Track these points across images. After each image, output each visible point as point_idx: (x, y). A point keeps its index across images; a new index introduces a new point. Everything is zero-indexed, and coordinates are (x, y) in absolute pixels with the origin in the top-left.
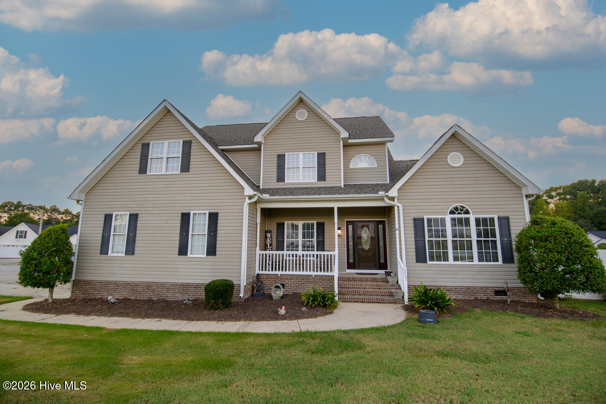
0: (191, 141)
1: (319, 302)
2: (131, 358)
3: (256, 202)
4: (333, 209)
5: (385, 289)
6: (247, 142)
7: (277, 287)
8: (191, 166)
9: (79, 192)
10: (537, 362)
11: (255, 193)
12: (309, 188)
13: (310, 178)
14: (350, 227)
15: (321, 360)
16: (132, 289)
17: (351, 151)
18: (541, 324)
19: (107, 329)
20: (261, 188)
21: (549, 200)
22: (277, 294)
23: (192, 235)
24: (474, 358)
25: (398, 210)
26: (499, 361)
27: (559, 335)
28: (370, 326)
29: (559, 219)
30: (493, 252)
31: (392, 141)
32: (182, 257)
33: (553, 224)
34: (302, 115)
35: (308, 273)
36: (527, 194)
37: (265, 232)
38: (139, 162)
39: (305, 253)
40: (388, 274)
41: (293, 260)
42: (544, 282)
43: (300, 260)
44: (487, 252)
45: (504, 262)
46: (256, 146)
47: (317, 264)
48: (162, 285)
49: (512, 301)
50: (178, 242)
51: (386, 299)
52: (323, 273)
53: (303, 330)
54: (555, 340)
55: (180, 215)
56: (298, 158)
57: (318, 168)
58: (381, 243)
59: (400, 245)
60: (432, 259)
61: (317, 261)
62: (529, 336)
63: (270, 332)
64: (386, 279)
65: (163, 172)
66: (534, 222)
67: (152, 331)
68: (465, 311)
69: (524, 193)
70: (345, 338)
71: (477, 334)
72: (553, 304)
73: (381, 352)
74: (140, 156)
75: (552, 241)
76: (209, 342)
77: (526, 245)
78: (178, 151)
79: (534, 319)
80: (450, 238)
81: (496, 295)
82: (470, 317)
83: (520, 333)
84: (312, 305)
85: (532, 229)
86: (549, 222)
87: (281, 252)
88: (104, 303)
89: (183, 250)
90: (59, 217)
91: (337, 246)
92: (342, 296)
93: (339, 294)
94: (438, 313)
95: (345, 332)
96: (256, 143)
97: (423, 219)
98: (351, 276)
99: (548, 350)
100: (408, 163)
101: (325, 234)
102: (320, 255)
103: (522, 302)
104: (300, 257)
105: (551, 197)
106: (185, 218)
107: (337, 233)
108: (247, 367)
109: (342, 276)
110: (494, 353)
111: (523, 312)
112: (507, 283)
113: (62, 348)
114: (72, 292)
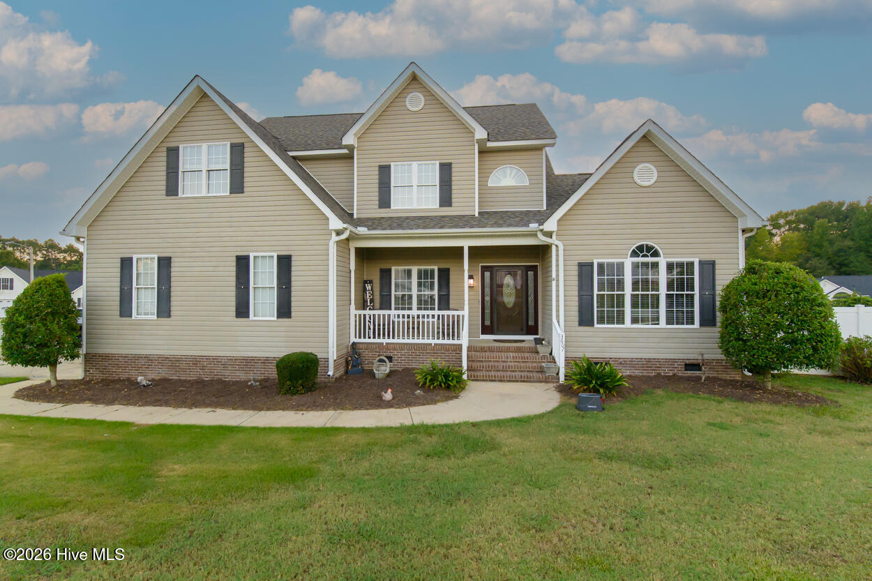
0: (243, 144)
1: (440, 382)
2: (170, 467)
3: (348, 240)
4: (462, 248)
5: (533, 362)
6: (331, 145)
7: (381, 361)
8: (245, 185)
9: (78, 224)
10: (733, 468)
11: (345, 226)
12: (427, 217)
13: (429, 202)
14: (487, 274)
15: (438, 466)
16: (172, 366)
17: (491, 159)
18: (745, 411)
19: (137, 425)
20: (355, 217)
21: (774, 231)
22: (382, 370)
23: (255, 288)
24: (648, 462)
25: (557, 251)
26: (682, 466)
27: (766, 427)
28: (509, 416)
29: (785, 265)
30: (687, 311)
31: (552, 145)
32: (242, 321)
33: (777, 273)
34: (415, 102)
35: (426, 341)
36: (744, 227)
37: (363, 283)
38: (165, 178)
39: (421, 313)
40: (539, 341)
41: (403, 322)
42: (754, 355)
43: (413, 323)
44: (679, 310)
45: (702, 325)
46: (345, 151)
47: (438, 328)
48: (215, 360)
49: (708, 378)
50: (234, 299)
51: (533, 376)
52: (446, 341)
53: (415, 423)
54: (761, 435)
55: (235, 258)
56: (410, 171)
57: (441, 186)
58: (531, 298)
59: (558, 301)
60: (601, 321)
61: (438, 324)
62: (726, 429)
63: (370, 426)
64: (536, 348)
65: (204, 193)
66: (750, 270)
67: (202, 427)
68: (643, 393)
69: (741, 226)
70: (475, 434)
71: (655, 426)
72: (764, 382)
73: (521, 454)
74: (165, 168)
75: (773, 297)
76: (284, 442)
77: (735, 302)
78: (223, 160)
79: (733, 405)
80: (628, 291)
81: (686, 370)
82: (648, 401)
83: (714, 425)
84: (429, 386)
85: (746, 280)
86: (771, 269)
87: (386, 312)
88: (132, 385)
89: (242, 310)
90: (61, 256)
91: (466, 302)
92: (473, 373)
93: (468, 370)
94: (604, 397)
95: (474, 425)
96: (346, 147)
97: (591, 265)
98: (486, 345)
99: (750, 450)
100: (575, 178)
101: (451, 285)
102: (443, 316)
103: (721, 380)
104: (413, 318)
105: (777, 226)
106: (243, 263)
107: (467, 285)
108: (336, 478)
109: (474, 344)
110: (676, 455)
111: (721, 394)
112: (702, 354)
113: (72, 453)
114: (85, 371)
